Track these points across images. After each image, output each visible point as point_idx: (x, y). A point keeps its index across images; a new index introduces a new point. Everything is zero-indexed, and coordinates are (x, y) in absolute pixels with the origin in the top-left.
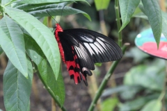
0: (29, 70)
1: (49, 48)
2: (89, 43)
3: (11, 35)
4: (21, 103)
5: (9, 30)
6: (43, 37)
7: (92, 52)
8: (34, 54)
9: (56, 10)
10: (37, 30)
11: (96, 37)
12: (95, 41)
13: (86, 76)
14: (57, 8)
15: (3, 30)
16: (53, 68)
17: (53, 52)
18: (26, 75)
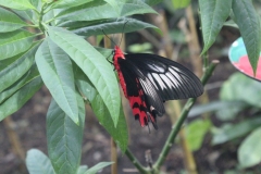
0: (80, 108)
1: (105, 85)
2: (159, 73)
3: (57, 66)
4: (71, 154)
5: (54, 58)
6: (98, 71)
7: (162, 86)
8: (86, 87)
9: (115, 26)
10: (90, 62)
11: (168, 66)
12: (167, 71)
13: (155, 117)
14: (116, 23)
15: (46, 58)
16: (111, 112)
17: (111, 91)
18: (76, 120)
